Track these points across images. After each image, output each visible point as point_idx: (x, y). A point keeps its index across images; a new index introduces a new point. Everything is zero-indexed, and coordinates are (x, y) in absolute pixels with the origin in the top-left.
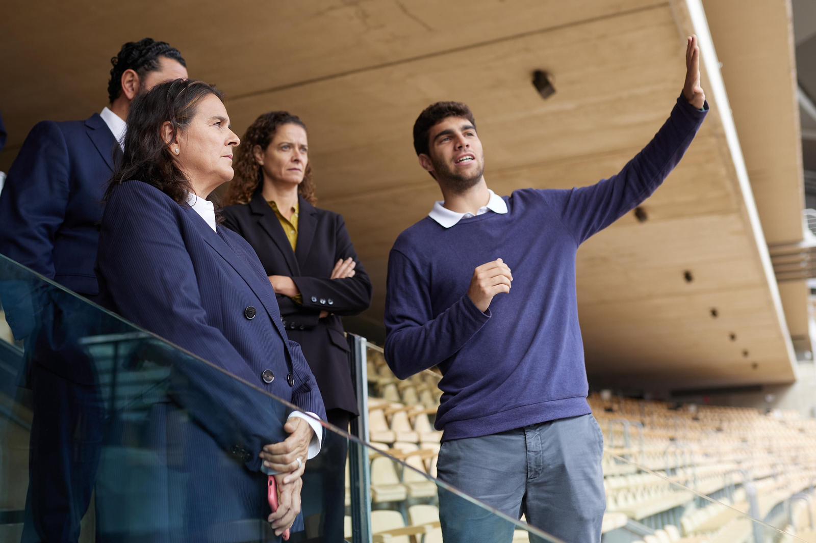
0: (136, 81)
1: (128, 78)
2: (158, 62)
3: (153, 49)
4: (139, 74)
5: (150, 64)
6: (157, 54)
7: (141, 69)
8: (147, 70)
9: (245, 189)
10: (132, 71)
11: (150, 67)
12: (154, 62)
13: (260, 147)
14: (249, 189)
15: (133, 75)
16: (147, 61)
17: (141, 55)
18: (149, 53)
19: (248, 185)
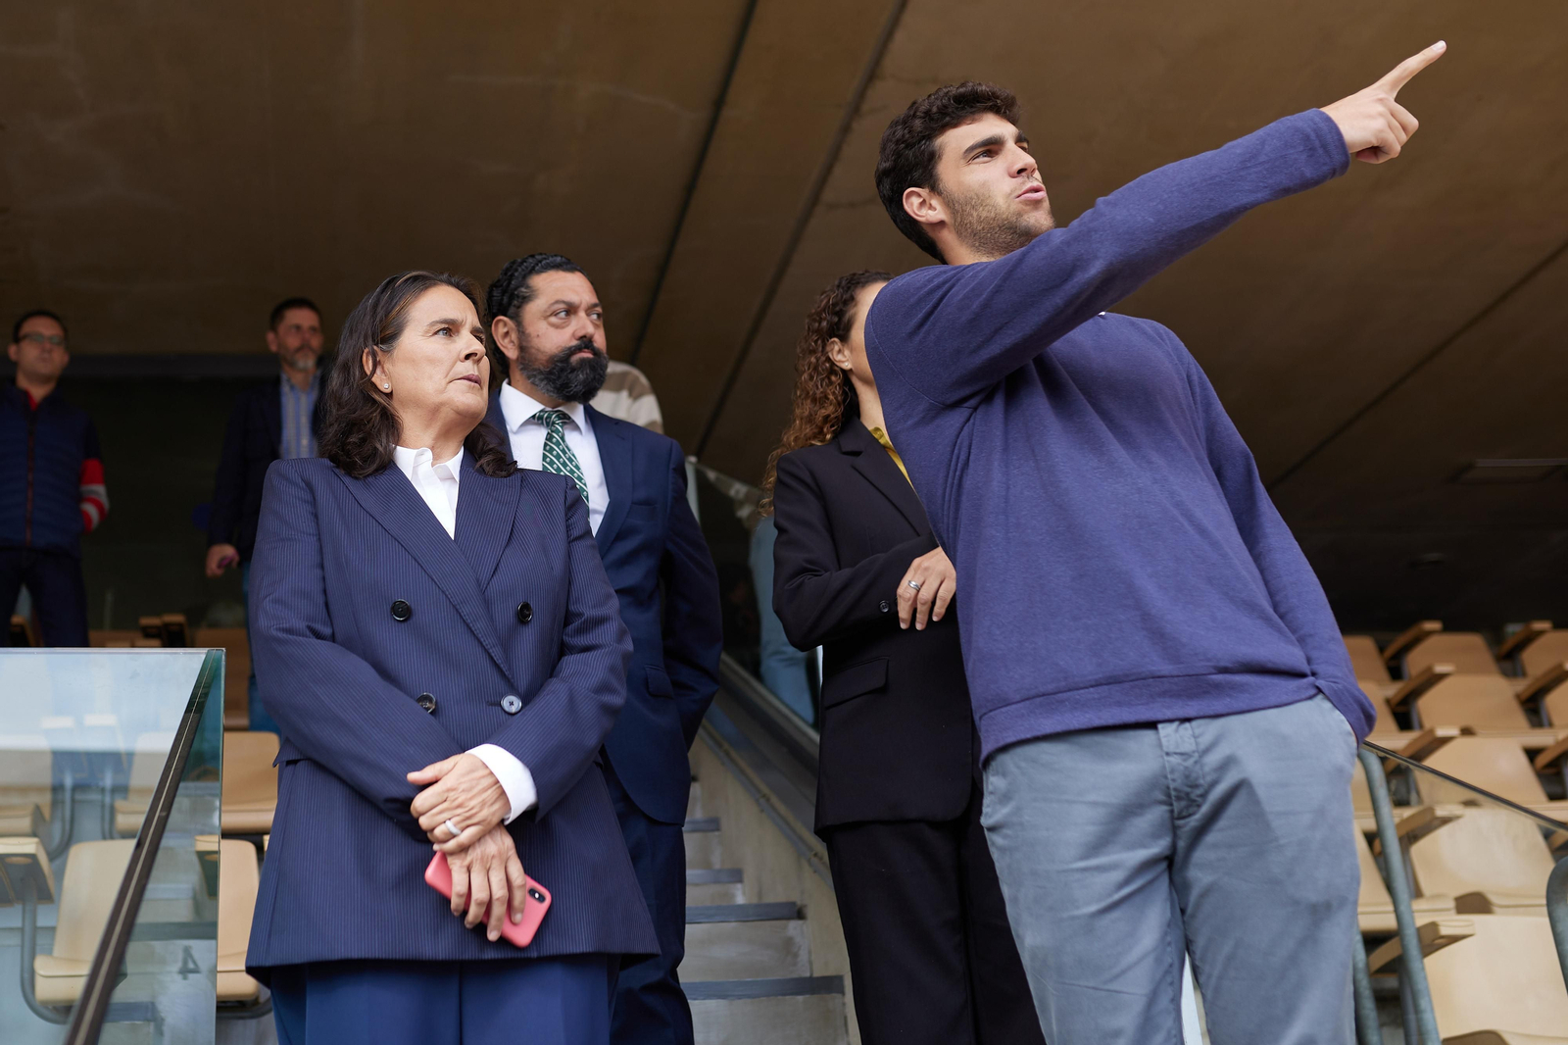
0: (512, 329)
1: (502, 330)
2: (528, 287)
3: (516, 274)
4: (511, 318)
5: (518, 297)
6: (525, 277)
7: (512, 310)
8: (519, 307)
9: (819, 419)
10: (501, 317)
11: (520, 300)
12: (523, 290)
13: (836, 339)
14: (826, 418)
15: (505, 324)
16: (512, 297)
17: (504, 293)
18: (513, 283)
19: (823, 412)
